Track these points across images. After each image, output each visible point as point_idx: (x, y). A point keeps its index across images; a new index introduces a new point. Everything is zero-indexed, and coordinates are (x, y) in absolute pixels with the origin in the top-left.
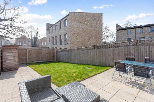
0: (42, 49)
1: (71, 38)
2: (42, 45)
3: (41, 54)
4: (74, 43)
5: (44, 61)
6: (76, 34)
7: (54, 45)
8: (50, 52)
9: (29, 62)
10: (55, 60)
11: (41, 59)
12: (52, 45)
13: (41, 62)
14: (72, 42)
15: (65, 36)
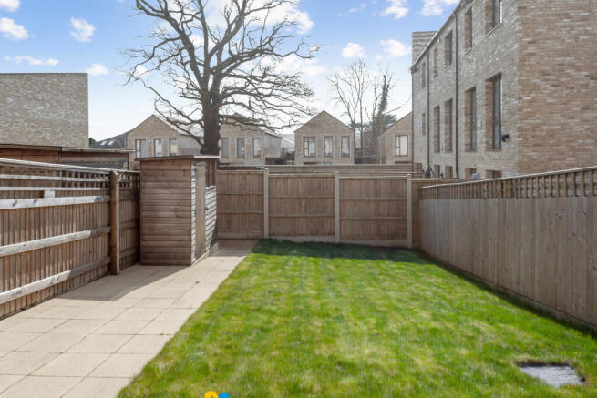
0: (333, 177)
1: (531, 102)
2: (404, 152)
3: (329, 202)
4: (552, 134)
5: (345, 241)
6: (578, 69)
7: (443, 154)
8: (377, 193)
9: (273, 235)
10: (409, 242)
11: (328, 228)
12: (432, 150)
13: (328, 244)
14: (536, 127)
15: (494, 88)
